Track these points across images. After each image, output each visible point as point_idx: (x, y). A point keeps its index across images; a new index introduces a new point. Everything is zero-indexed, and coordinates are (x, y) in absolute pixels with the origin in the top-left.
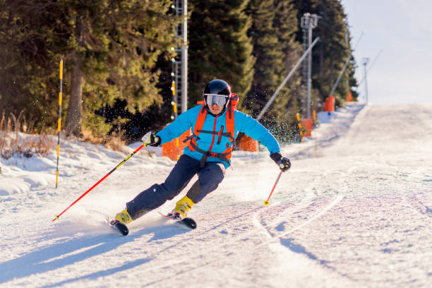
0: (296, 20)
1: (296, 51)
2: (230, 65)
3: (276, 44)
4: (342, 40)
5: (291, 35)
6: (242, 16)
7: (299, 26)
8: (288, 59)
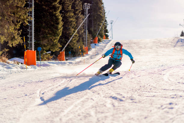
0: (81, 5)
1: (81, 19)
2: (53, 25)
3: (73, 16)
4: (101, 14)
5: (79, 12)
6: (58, 5)
7: (83, 8)
8: (78, 22)
